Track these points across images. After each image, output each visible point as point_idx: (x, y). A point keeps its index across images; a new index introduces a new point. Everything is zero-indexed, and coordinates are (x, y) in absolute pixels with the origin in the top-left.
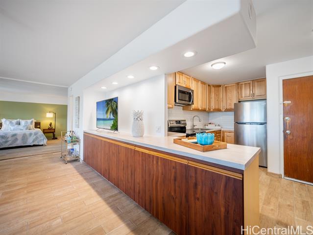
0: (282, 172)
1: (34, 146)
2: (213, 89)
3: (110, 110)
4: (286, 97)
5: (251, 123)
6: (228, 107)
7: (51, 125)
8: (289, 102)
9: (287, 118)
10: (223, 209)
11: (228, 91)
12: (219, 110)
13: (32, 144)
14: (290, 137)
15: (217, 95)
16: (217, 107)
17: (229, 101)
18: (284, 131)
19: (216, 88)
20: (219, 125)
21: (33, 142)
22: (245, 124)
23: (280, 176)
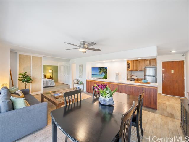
0: (162, 93)
1: (51, 87)
2: (134, 61)
3: (102, 71)
4: (163, 68)
5: (149, 76)
6: (141, 69)
7: (50, 76)
8: (164, 69)
9: (163, 75)
10: (153, 95)
11: (141, 62)
12: (137, 70)
13: (50, 86)
14: (164, 81)
15: (136, 64)
16: (136, 69)
17: (141, 67)
18: (162, 79)
19: (136, 61)
20: (137, 76)
21: (50, 85)
22: (147, 76)
23: (161, 94)
